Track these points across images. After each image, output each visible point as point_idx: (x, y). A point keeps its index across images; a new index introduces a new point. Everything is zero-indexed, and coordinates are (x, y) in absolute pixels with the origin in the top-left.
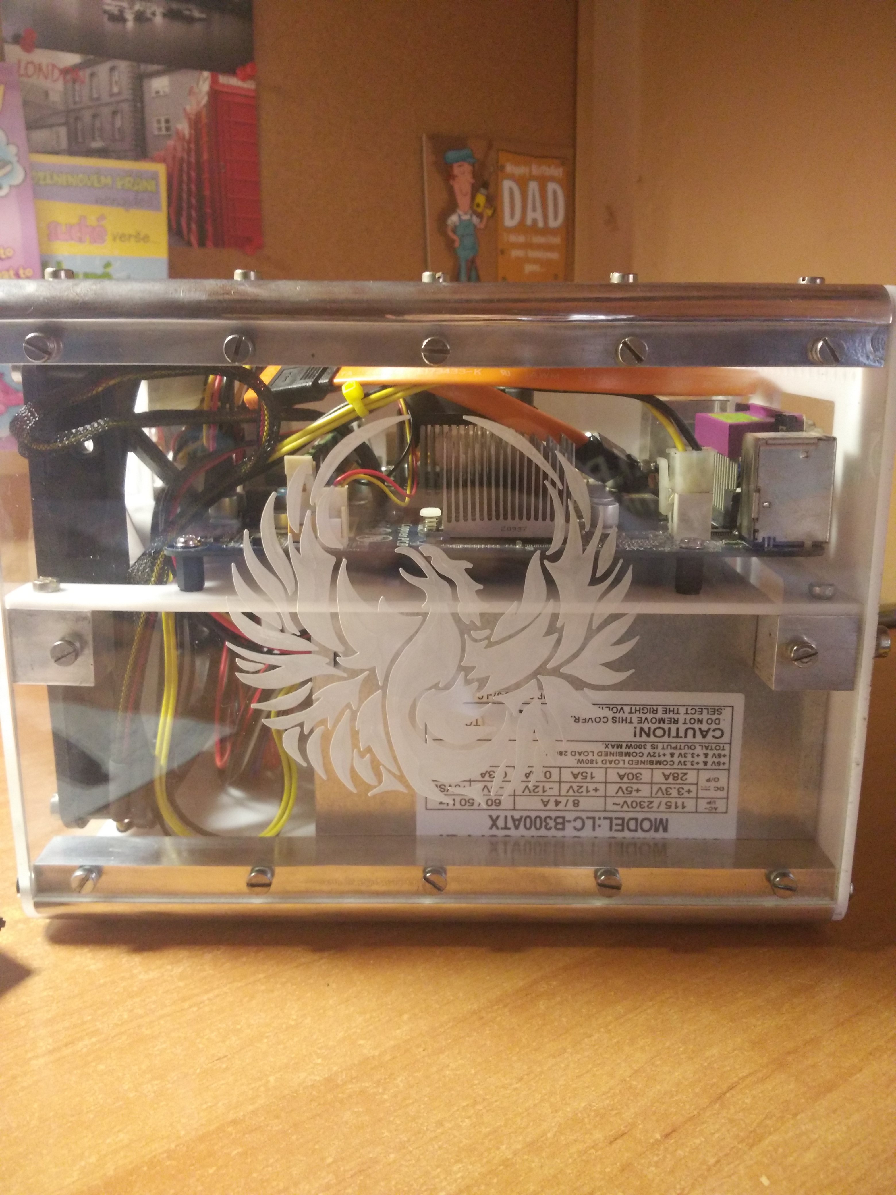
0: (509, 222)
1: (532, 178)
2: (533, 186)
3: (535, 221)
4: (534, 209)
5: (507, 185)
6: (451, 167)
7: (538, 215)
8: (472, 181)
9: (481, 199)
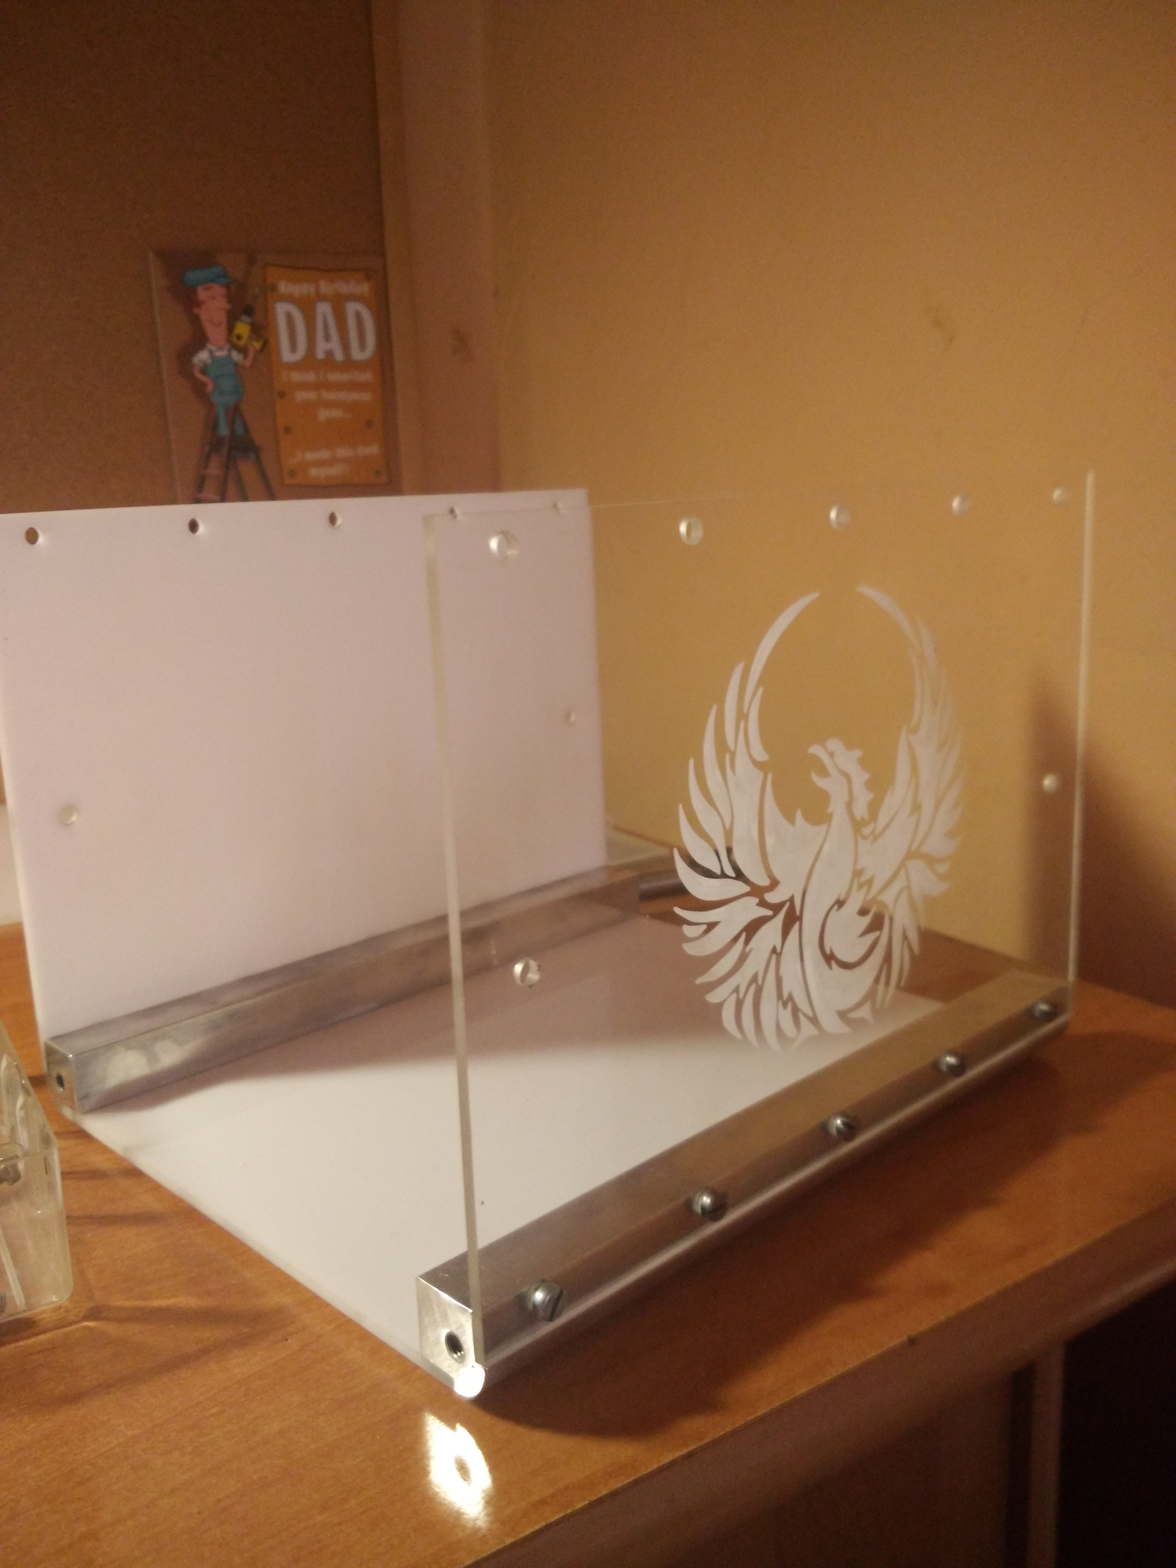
0: (287, 356)
1: (321, 298)
2: (324, 309)
3: (329, 354)
4: (327, 338)
5: (281, 309)
6: (194, 292)
7: (335, 346)
8: (228, 307)
9: (243, 328)
